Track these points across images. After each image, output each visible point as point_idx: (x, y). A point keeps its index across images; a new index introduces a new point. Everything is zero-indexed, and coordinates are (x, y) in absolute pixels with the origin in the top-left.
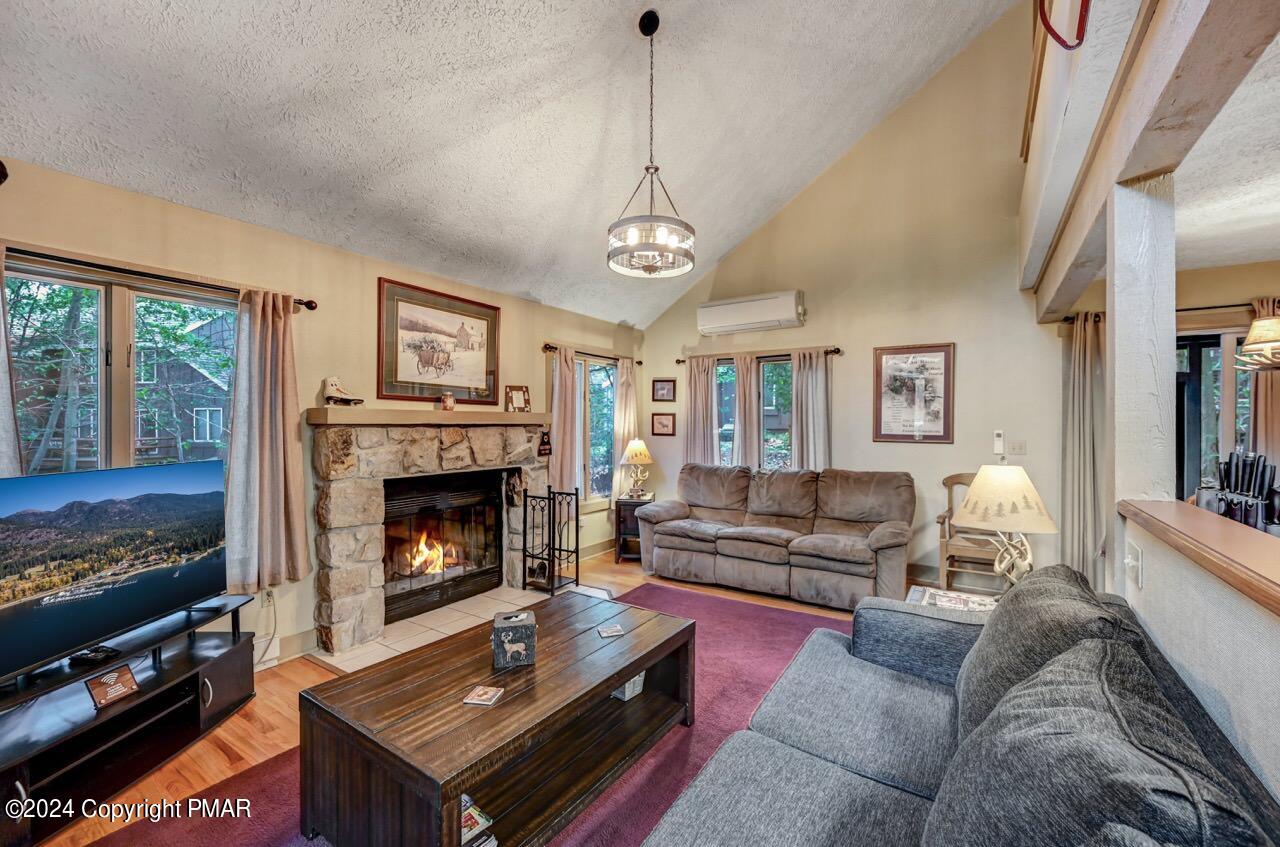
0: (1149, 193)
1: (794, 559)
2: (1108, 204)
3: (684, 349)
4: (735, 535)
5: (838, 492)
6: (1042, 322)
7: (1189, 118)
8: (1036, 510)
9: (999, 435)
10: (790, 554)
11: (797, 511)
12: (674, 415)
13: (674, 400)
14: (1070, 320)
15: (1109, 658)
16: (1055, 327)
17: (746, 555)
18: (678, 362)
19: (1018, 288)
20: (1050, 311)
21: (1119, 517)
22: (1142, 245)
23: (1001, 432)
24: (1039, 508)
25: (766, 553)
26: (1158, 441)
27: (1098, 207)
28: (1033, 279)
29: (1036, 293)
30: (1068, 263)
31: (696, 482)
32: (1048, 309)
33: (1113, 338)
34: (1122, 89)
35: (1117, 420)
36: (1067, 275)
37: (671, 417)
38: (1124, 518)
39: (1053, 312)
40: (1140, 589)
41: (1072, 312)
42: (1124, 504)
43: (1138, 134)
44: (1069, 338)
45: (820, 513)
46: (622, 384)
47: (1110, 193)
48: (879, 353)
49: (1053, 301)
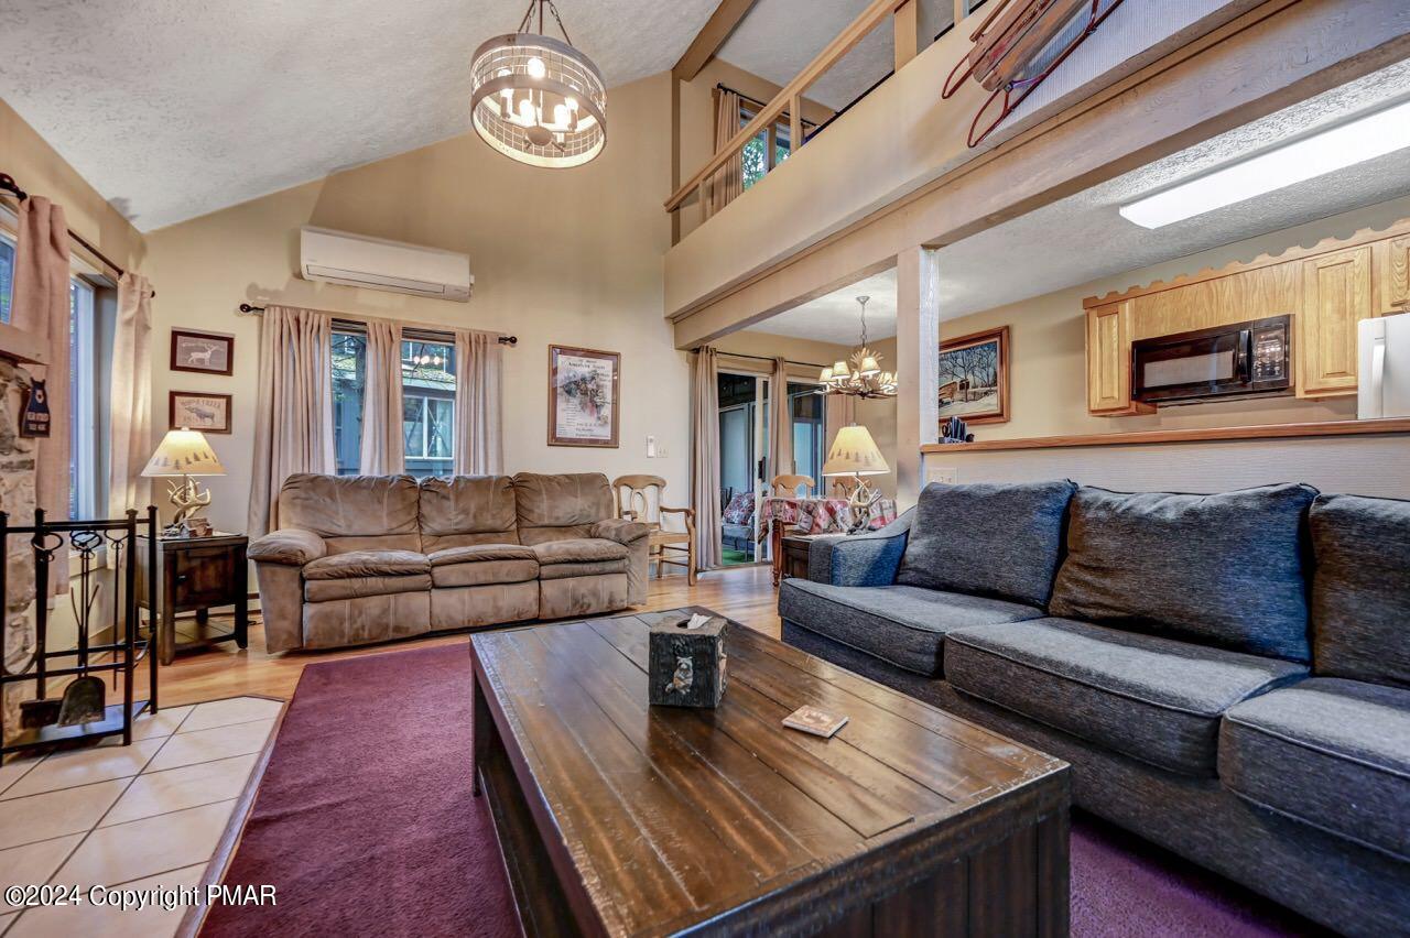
1: (545, 571)
3: (253, 289)
4: (462, 557)
5: (545, 496)
9: (651, 440)
10: (540, 565)
11: (498, 524)
12: (229, 398)
13: (229, 372)
14: (697, 351)
16: (685, 353)
17: (482, 579)
18: (245, 308)
19: (663, 317)
23: (652, 437)
25: (509, 571)
29: (677, 323)
31: (328, 500)
37: (224, 401)
44: (694, 365)
45: (526, 523)
46: (128, 323)
48: (557, 349)
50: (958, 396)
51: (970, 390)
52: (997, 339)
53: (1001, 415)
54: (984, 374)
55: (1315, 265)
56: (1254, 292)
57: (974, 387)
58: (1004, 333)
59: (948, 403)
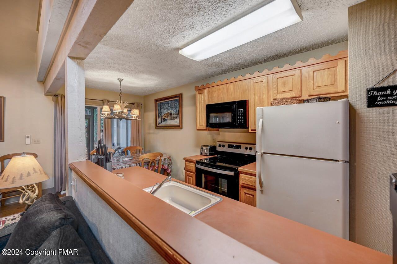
0: (77, 63)
2: (65, 62)
6: (46, 94)
7: (87, 46)
8: (39, 173)
9: (28, 137)
14: (56, 96)
15: (62, 236)
16: (51, 97)
19: (36, 80)
20: (48, 92)
21: (70, 169)
22: (76, 80)
23: (29, 135)
24: (40, 172)
26: (80, 142)
27: (63, 62)
28: (42, 78)
29: (43, 84)
30: (54, 78)
32: (48, 91)
33: (67, 109)
34: (69, 25)
35: (69, 136)
36: (53, 81)
38: (71, 170)
39: (50, 92)
40: (76, 192)
41: (57, 93)
42: (71, 164)
43: (73, 43)
47: (66, 58)
49: (49, 89)
50: (169, 118)
51: (172, 116)
52: (178, 98)
53: (179, 126)
54: (176, 110)
55: (253, 81)
56: (238, 90)
57: (173, 115)
58: (180, 96)
59: (167, 120)
